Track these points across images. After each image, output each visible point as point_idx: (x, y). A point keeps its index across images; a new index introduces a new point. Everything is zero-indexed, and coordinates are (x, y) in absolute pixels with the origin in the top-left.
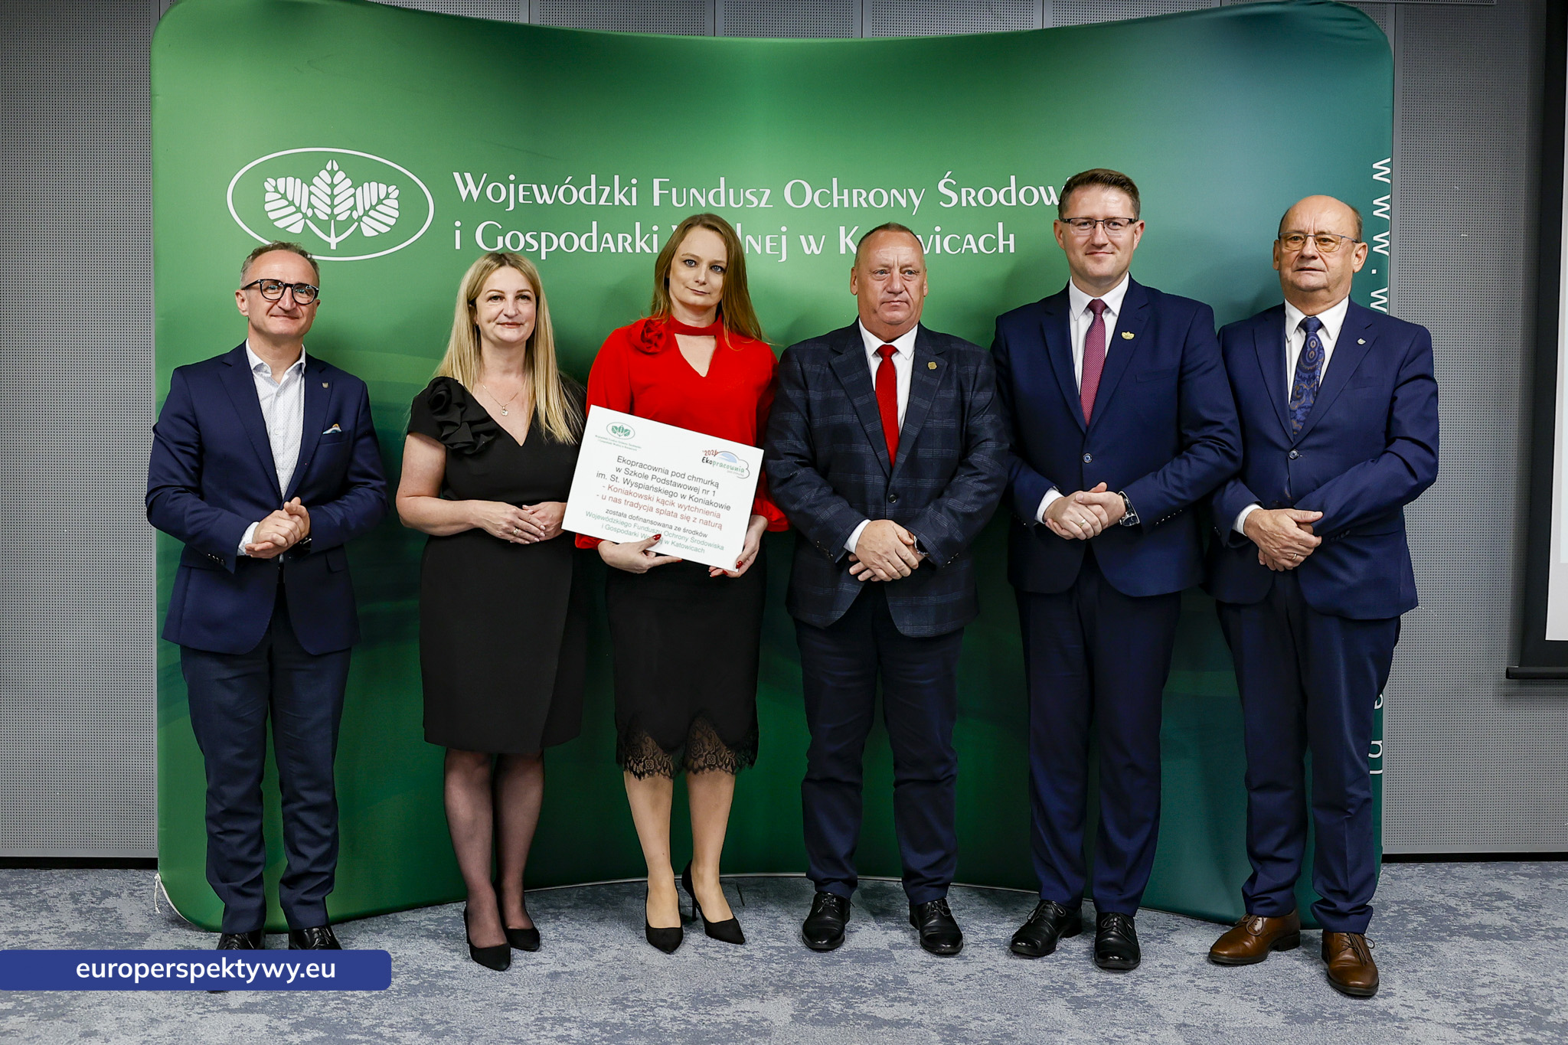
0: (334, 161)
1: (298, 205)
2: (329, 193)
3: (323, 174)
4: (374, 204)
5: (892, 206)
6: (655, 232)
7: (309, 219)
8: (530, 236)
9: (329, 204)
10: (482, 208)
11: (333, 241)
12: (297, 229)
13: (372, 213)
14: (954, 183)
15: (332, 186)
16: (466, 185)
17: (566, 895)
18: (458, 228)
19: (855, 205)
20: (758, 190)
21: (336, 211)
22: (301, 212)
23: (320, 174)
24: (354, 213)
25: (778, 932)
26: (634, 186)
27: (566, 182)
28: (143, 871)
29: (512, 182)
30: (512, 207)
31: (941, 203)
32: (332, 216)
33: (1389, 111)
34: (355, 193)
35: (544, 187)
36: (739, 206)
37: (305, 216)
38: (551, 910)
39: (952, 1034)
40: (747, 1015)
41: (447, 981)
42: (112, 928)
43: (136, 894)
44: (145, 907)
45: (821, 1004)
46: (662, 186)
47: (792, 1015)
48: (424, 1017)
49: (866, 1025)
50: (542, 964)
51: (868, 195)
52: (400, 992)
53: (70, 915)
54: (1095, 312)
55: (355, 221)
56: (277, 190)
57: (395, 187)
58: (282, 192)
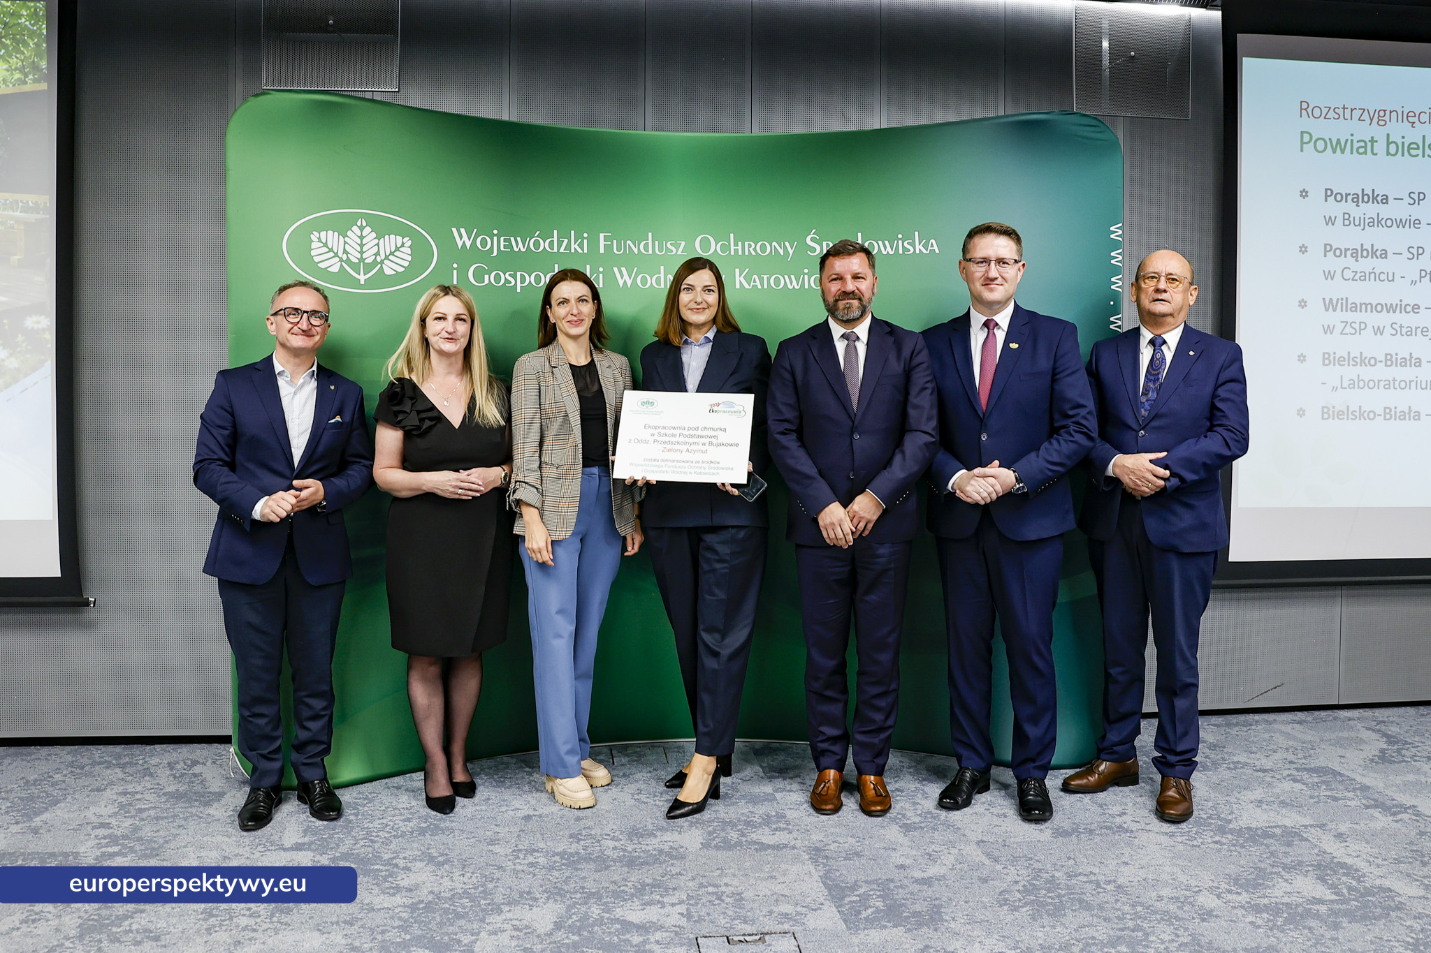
0: (363, 219)
1: (336, 252)
2: (359, 243)
3: (355, 228)
4: (392, 251)
5: (773, 254)
6: (601, 272)
7: (343, 261)
8: (509, 275)
9: (359, 250)
10: (472, 254)
11: (362, 278)
12: (335, 269)
13: (391, 257)
14: (818, 238)
15: (362, 237)
16: (461, 237)
18: (455, 269)
19: (747, 253)
20: (676, 242)
21: (365, 256)
22: (339, 257)
23: (352, 229)
24: (378, 257)
26: (585, 238)
27: (535, 235)
28: (223, 745)
29: (495, 235)
30: (495, 254)
31: (809, 251)
32: (362, 260)
33: (1121, 190)
34: (378, 243)
35: (519, 239)
36: (664, 252)
37: (341, 259)
38: (527, 769)
39: (817, 853)
40: (669, 844)
41: (448, 823)
42: (198, 788)
43: (217, 763)
44: (224, 772)
45: (723, 834)
46: (606, 239)
47: (701, 843)
48: (430, 851)
49: (756, 849)
50: (518, 809)
51: (756, 246)
52: (412, 832)
53: (167, 779)
54: (988, 329)
55: (379, 263)
56: (320, 240)
57: (408, 238)
58: (324, 242)
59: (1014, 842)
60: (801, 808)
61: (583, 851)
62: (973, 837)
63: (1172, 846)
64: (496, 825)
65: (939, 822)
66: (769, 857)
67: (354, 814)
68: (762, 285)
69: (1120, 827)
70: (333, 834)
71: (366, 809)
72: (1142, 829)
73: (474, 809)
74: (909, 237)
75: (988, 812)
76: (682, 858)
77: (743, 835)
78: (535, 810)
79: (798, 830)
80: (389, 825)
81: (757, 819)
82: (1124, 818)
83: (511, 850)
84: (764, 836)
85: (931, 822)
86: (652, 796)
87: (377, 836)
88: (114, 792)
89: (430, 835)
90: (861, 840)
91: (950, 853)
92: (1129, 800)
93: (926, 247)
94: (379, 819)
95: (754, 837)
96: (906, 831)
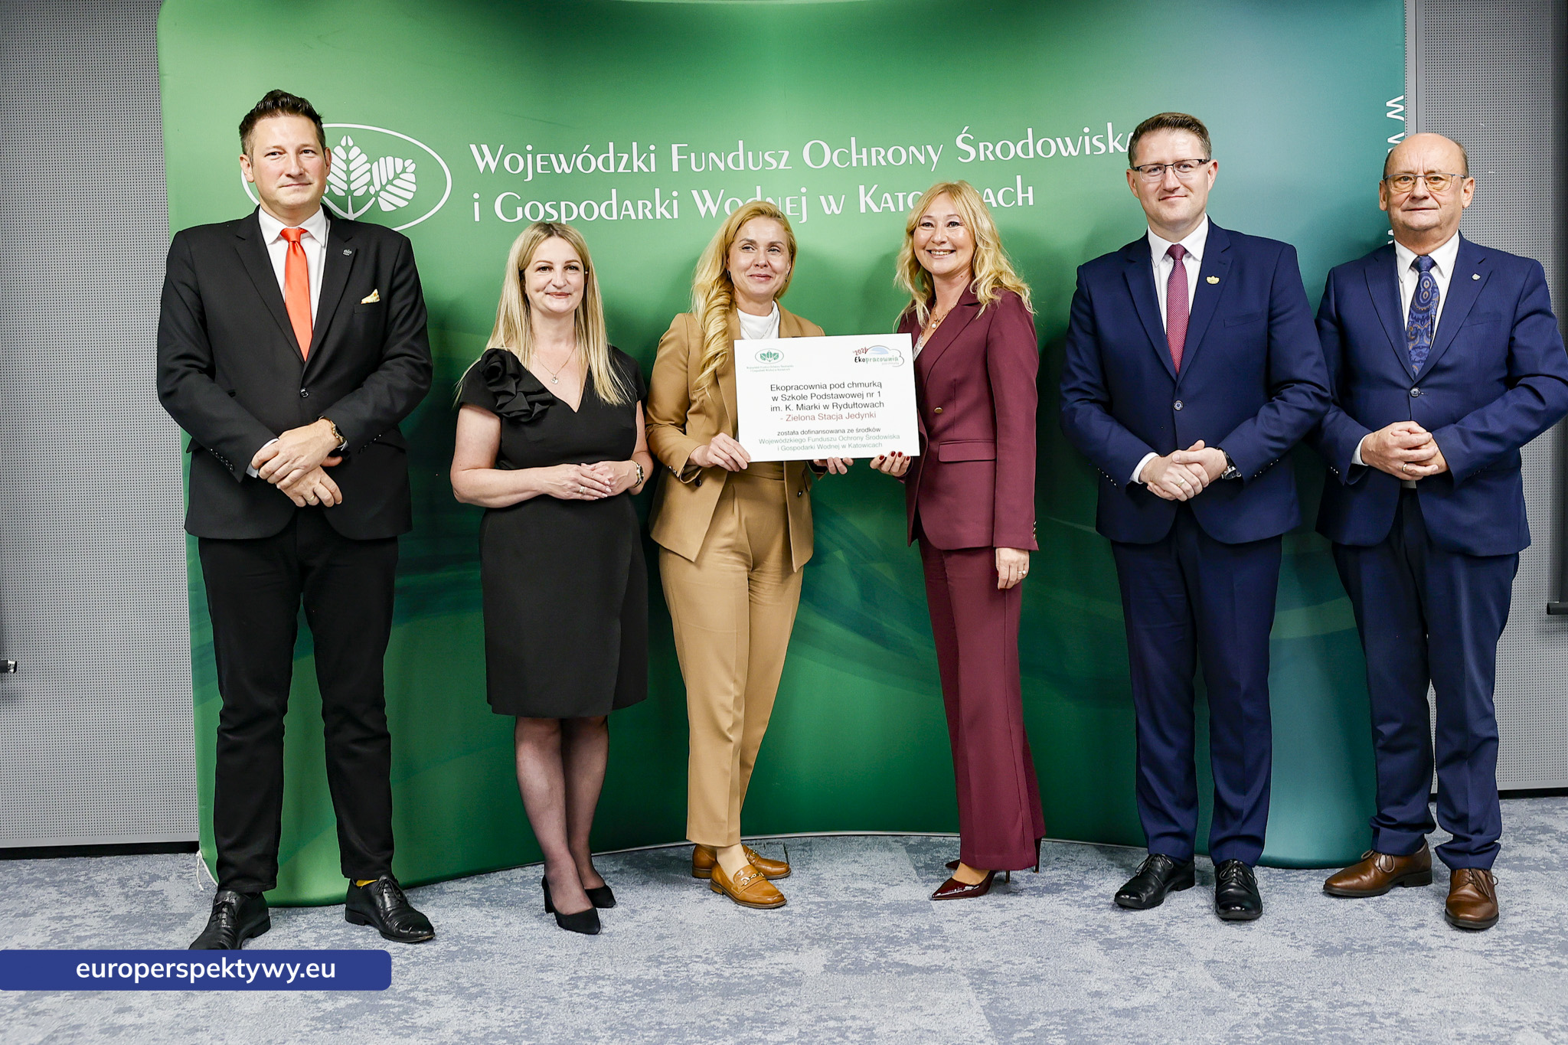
0: (348, 137)
2: (345, 170)
3: (338, 149)
4: (390, 179)
5: (911, 163)
6: (675, 198)
7: (326, 195)
8: (550, 206)
9: (346, 179)
10: (500, 179)
11: (351, 217)
13: (389, 188)
14: (972, 138)
15: (348, 162)
16: (483, 157)
17: (613, 861)
18: (476, 200)
19: (874, 163)
20: (777, 151)
21: (353, 187)
23: (335, 150)
24: (371, 188)
25: (819, 888)
26: (652, 152)
27: (584, 151)
28: (188, 854)
29: (529, 152)
30: (530, 177)
31: (959, 158)
32: (349, 192)
34: (371, 168)
35: (561, 156)
36: (758, 168)
39: (981, 977)
40: (780, 967)
41: (486, 946)
42: (157, 909)
43: (184, 877)
44: (192, 889)
45: (855, 954)
46: (680, 151)
47: (824, 966)
48: (459, 981)
49: (898, 973)
51: (886, 153)
53: (116, 899)
54: (1174, 258)
55: (373, 196)
57: (411, 161)
59: (1258, 963)
60: (966, 920)
61: (664, 978)
62: (1201, 956)
64: (550, 947)
65: (1155, 937)
66: (914, 982)
67: (361, 937)
68: (896, 206)
69: (1414, 943)
72: (1446, 947)
73: (523, 927)
74: (1099, 130)
76: (796, 985)
77: (882, 955)
79: (958, 948)
81: (903, 935)
83: (567, 978)
84: (911, 955)
85: (1144, 937)
90: (1043, 960)
91: (1166, 977)
95: (897, 957)
96: (1108, 949)
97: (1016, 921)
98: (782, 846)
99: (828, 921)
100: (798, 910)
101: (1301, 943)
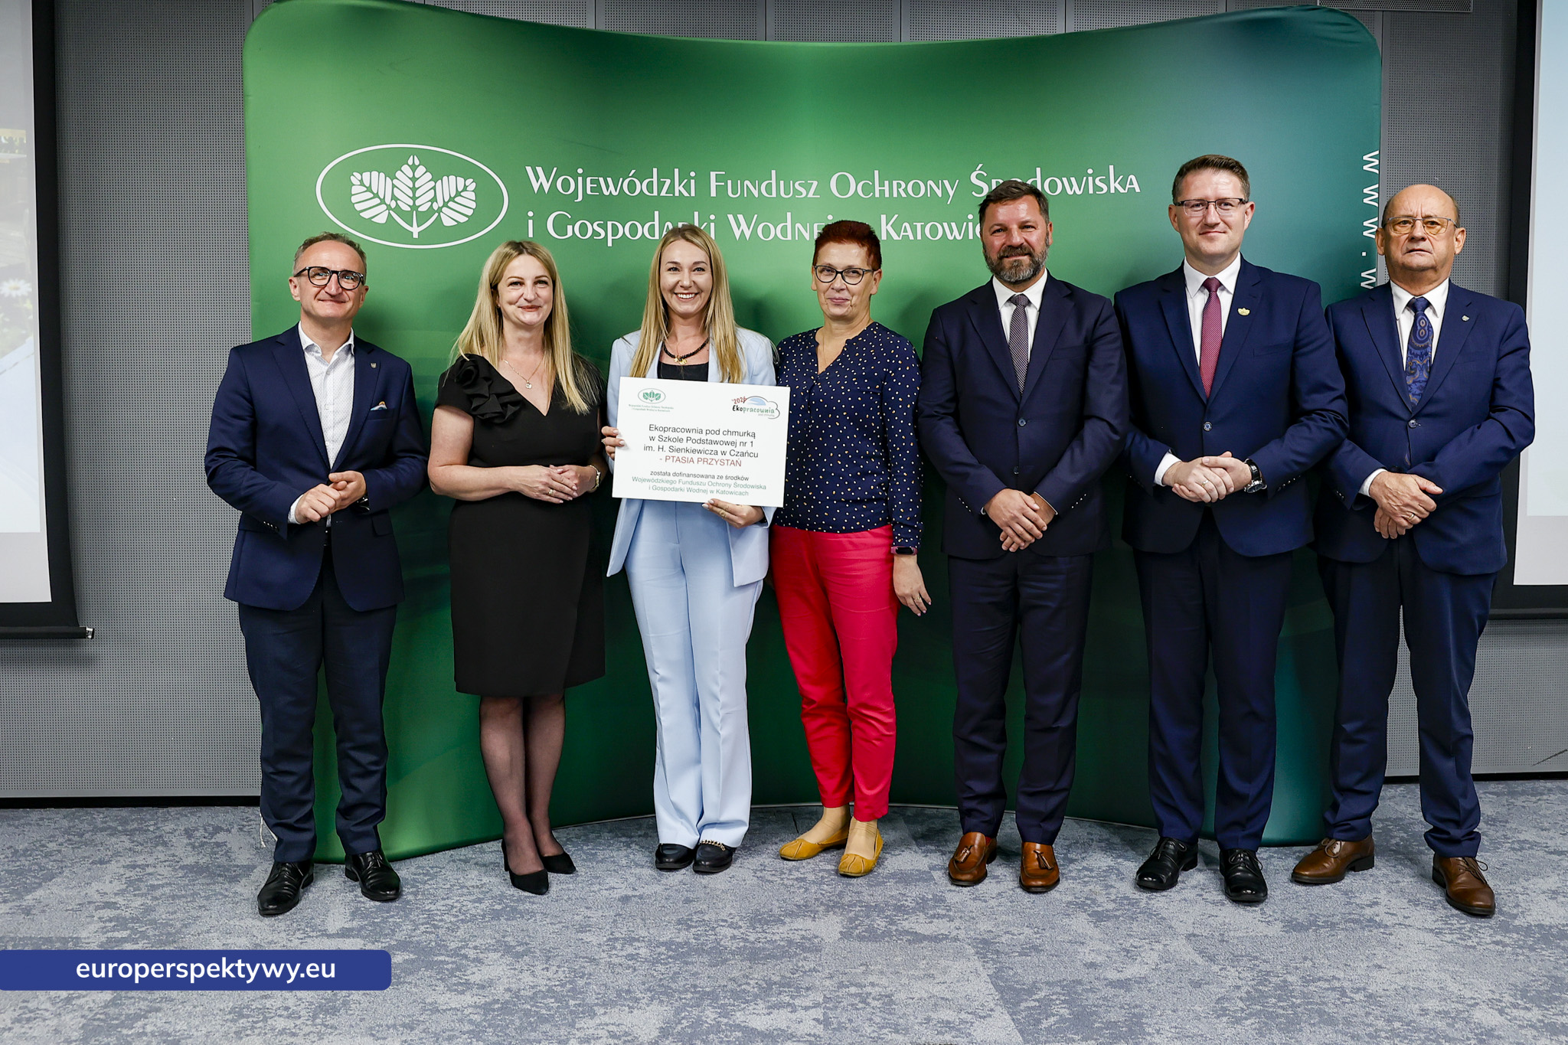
0: (415, 157)
1: (382, 197)
2: (411, 186)
3: (405, 168)
4: (452, 196)
5: (929, 196)
6: (712, 221)
7: (392, 210)
8: (598, 225)
9: (411, 196)
10: (552, 200)
11: (415, 230)
12: (382, 219)
13: (451, 204)
14: (985, 175)
15: (414, 179)
16: (537, 178)
17: (638, 825)
18: (530, 218)
19: (895, 195)
20: (806, 182)
21: (418, 203)
22: (386, 204)
23: (402, 169)
24: (435, 204)
26: (693, 178)
27: (630, 175)
28: (252, 808)
29: (580, 175)
30: (580, 198)
31: (973, 193)
32: (414, 207)
33: (1377, 108)
34: (435, 186)
35: (609, 180)
36: (790, 197)
37: (389, 207)
38: (624, 839)
39: (985, 947)
40: (800, 932)
41: (527, 906)
42: (222, 860)
43: (245, 829)
44: (252, 841)
45: (867, 922)
46: (718, 179)
47: (841, 932)
48: (506, 939)
49: (907, 940)
50: (614, 888)
51: (907, 186)
52: (484, 916)
53: (184, 849)
54: (1209, 290)
55: (435, 212)
56: (362, 183)
57: (472, 180)
58: (368, 185)
59: (1234, 937)
61: (694, 941)
62: (1182, 929)
63: (1438, 947)
64: (587, 908)
66: (925, 950)
67: (412, 893)
68: (915, 235)
69: (1371, 920)
70: (387, 917)
71: (427, 886)
72: (1400, 924)
73: (560, 887)
74: (1101, 172)
75: (1201, 898)
76: (817, 950)
77: (892, 922)
78: (634, 889)
79: (961, 917)
80: (456, 907)
81: (910, 904)
82: (1376, 909)
83: (605, 939)
84: (920, 925)
85: (1128, 910)
86: (778, 873)
87: (441, 920)
88: (120, 865)
89: (507, 920)
90: (1040, 931)
91: (1152, 949)
92: (1382, 886)
93: (1123, 184)
94: (443, 899)
95: (906, 925)
96: (1097, 921)
97: (1011, 892)
98: (790, 814)
99: (839, 888)
100: (811, 877)
101: (1270, 919)
